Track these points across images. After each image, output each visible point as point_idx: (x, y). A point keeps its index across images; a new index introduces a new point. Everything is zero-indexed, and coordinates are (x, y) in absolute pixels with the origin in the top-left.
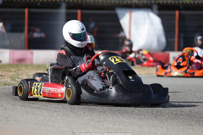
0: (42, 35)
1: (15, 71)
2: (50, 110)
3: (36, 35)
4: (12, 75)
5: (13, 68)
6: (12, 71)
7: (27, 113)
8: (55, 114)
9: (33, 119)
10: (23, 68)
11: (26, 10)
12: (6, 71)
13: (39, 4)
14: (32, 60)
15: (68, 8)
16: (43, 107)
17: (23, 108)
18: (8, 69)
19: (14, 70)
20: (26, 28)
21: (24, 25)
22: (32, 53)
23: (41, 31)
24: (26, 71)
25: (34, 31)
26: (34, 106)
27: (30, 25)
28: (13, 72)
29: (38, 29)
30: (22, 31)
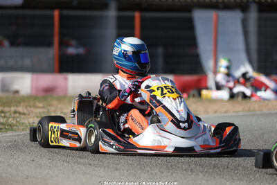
0: (81, 51)
1: (44, 107)
2: (108, 167)
3: (71, 51)
4: (40, 113)
5: (40, 102)
6: (38, 107)
7: (73, 173)
8: (117, 173)
9: (84, 180)
10: (55, 102)
11: (56, 13)
12: (31, 107)
13: (75, 3)
14: (66, 89)
15: (120, 9)
16: (96, 162)
17: (65, 164)
18: (32, 103)
19: (41, 105)
20: (56, 40)
21: (52, 36)
22: (66, 79)
23: (79, 45)
24: (60, 106)
25: (68, 45)
26: (82, 160)
27: (62, 35)
28: (41, 108)
29: (74, 42)
30: (49, 44)
